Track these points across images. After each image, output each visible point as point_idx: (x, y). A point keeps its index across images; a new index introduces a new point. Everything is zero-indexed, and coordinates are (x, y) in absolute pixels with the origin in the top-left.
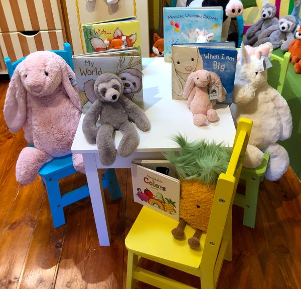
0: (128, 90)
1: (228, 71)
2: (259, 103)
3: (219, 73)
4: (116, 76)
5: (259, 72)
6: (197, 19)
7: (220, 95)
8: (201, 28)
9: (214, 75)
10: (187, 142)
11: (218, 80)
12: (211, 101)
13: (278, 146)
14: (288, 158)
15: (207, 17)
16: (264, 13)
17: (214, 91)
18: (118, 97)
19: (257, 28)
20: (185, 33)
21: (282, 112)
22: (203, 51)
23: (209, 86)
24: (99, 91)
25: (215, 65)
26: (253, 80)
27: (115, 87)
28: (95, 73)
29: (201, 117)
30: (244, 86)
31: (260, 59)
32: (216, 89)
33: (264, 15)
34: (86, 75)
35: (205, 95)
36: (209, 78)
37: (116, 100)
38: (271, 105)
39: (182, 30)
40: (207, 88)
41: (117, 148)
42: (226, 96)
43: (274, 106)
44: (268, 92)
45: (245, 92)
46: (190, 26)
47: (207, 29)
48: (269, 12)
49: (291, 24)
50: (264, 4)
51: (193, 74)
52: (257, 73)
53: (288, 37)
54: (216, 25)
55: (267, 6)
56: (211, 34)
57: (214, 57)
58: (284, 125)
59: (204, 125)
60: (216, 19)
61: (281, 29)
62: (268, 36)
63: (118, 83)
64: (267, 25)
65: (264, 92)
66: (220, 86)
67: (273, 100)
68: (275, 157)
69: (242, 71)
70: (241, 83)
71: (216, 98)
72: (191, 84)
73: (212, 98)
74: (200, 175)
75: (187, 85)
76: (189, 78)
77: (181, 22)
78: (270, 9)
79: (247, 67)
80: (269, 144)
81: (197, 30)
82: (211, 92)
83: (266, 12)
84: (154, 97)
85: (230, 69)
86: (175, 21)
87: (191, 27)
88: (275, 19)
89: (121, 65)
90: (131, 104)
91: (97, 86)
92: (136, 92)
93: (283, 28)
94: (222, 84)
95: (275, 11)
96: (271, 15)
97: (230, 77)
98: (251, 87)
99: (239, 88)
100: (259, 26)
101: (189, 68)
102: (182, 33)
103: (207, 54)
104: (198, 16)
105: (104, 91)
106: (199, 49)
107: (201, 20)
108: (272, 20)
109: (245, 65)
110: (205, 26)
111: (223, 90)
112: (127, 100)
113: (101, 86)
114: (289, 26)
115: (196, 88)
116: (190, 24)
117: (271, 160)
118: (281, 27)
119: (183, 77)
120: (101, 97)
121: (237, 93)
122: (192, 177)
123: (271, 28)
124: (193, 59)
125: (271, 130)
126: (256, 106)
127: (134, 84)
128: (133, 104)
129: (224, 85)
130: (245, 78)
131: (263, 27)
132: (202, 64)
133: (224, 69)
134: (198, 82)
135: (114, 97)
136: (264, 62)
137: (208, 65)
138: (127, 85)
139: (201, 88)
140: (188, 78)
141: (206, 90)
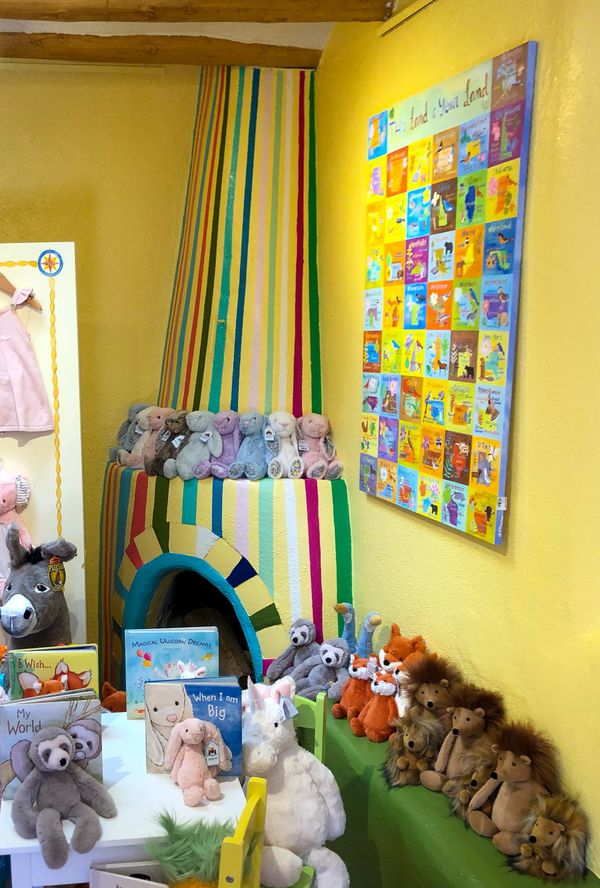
0: (80, 755)
1: (231, 719)
2: (286, 775)
3: (217, 723)
4: (64, 731)
5: (279, 723)
6: (177, 646)
7: (222, 759)
8: (185, 661)
9: (210, 727)
10: (177, 824)
11: (217, 734)
12: (209, 767)
13: (326, 851)
14: (347, 874)
15: (194, 643)
16: (295, 636)
17: (213, 751)
18: (68, 762)
19: (286, 662)
20: (161, 668)
21: (326, 790)
22: (192, 690)
23: (204, 743)
24: (40, 754)
25: (211, 711)
26: (272, 736)
27: (64, 747)
28: (30, 728)
29: (196, 791)
30: (258, 744)
31: (279, 703)
32: (216, 748)
33: (295, 640)
34: (16, 733)
35: (199, 756)
36: (203, 729)
37: (64, 767)
38: (305, 779)
39: (155, 665)
40: (202, 746)
41: (69, 842)
42: (231, 761)
43: (310, 780)
44: (299, 756)
45: (260, 754)
46: (168, 658)
47: (195, 661)
48: (303, 634)
49: (341, 652)
50: (294, 620)
51: (178, 725)
52: (276, 725)
53: (339, 676)
54: (210, 655)
55: (299, 624)
56: (203, 669)
57: (208, 698)
58: (333, 812)
59: (199, 805)
60: (209, 646)
61: (325, 662)
62: (307, 676)
63: (67, 741)
64: (303, 656)
65: (292, 758)
66: (221, 742)
67: (308, 770)
68: (324, 869)
69: (253, 722)
70: (253, 740)
71: (216, 762)
72: (176, 741)
73: (210, 763)
74: (198, 869)
75: (171, 745)
76: (174, 731)
77: (153, 652)
78: (305, 629)
79: (259, 716)
80: (311, 845)
81: (180, 663)
82: (208, 753)
83: (297, 634)
84: (118, 771)
85: (234, 716)
86: (144, 650)
87: (170, 659)
88: (316, 645)
89: (70, 715)
90: (85, 776)
91: (37, 746)
92: (91, 758)
93: (329, 660)
94: (224, 741)
95: (313, 631)
96: (307, 639)
97: (235, 729)
98: (269, 747)
99: (250, 748)
100: (289, 659)
101: (173, 718)
102: (156, 669)
103: (197, 694)
104: (180, 641)
105: (47, 754)
106: (186, 686)
107: (185, 647)
108: (311, 648)
109: (258, 712)
110: (192, 656)
111: (225, 749)
112: (79, 769)
113: (43, 747)
114: (337, 656)
115: (186, 747)
116: (168, 655)
117: (319, 876)
118: (324, 658)
119: (164, 731)
120: (41, 763)
121: (249, 755)
122: (186, 874)
123: (308, 662)
124: (177, 703)
125: (311, 821)
126: (283, 779)
127: (89, 744)
128: (88, 776)
129: (226, 742)
130: (259, 733)
131: (296, 661)
132: (191, 709)
133: (224, 716)
134: (187, 737)
135: (63, 762)
136: (285, 706)
137: (200, 712)
138: (79, 747)
139: (192, 746)
140: (172, 732)
141: (200, 749)
